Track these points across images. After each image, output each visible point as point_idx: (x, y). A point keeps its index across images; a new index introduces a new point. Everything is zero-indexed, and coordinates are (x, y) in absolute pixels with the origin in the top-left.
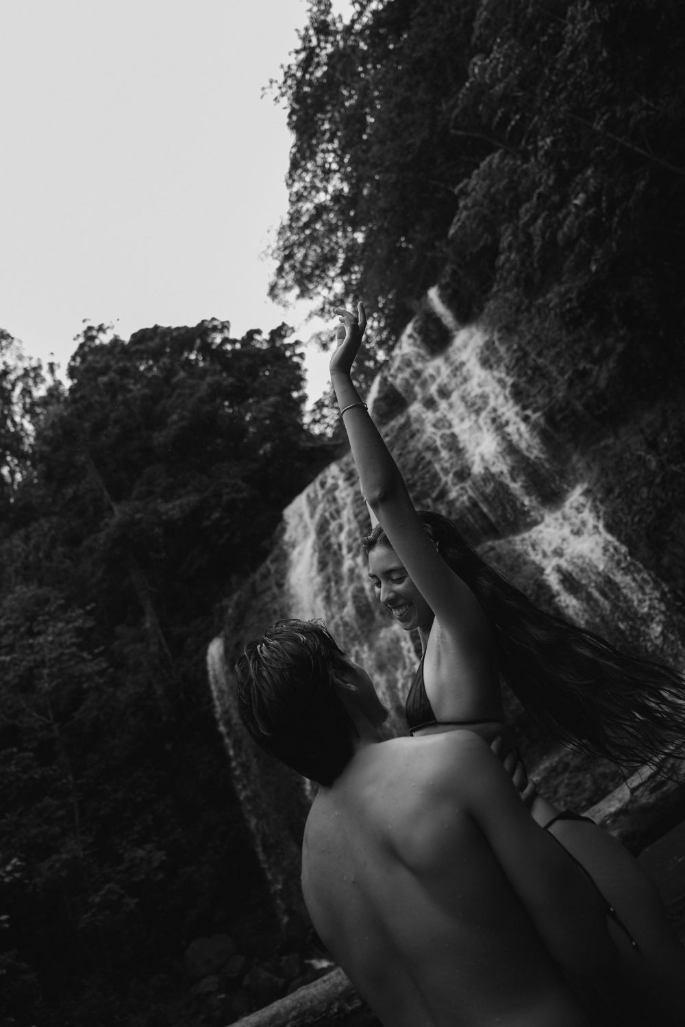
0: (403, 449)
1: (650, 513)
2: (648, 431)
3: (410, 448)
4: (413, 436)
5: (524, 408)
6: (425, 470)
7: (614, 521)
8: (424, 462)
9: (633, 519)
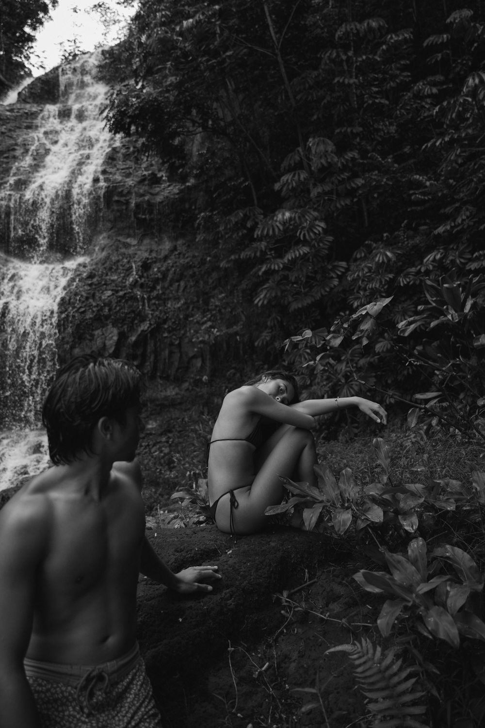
0: (10, 130)
1: (93, 312)
2: (154, 255)
3: (14, 135)
4: (29, 127)
5: (104, 172)
6: (5, 160)
7: (70, 299)
8: (12, 153)
9: (81, 307)
